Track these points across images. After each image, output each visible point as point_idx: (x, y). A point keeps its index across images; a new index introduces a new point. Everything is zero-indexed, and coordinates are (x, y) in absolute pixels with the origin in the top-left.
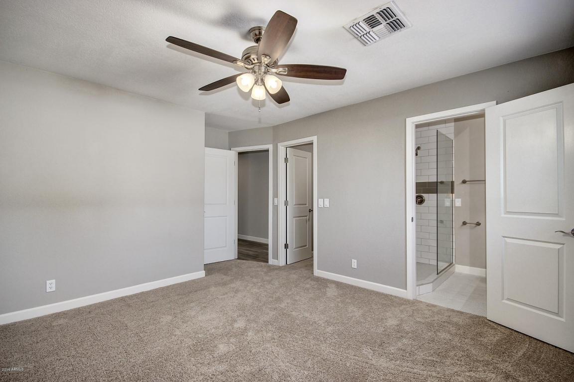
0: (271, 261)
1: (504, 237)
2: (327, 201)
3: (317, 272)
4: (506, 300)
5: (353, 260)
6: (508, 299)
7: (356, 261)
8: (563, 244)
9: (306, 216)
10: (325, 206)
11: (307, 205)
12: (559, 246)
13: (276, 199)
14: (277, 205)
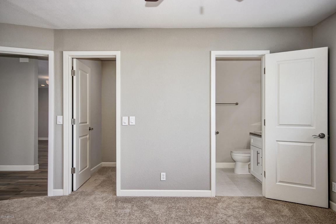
0: (52, 192)
1: (277, 141)
2: (133, 119)
3: (121, 192)
4: (278, 182)
5: (162, 174)
6: (280, 182)
7: (164, 174)
8: (314, 143)
9: (86, 135)
10: (130, 124)
11: (88, 123)
12: (310, 145)
13: (60, 118)
14: (63, 125)
